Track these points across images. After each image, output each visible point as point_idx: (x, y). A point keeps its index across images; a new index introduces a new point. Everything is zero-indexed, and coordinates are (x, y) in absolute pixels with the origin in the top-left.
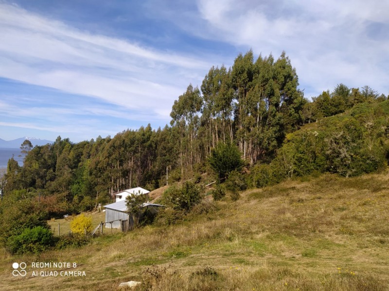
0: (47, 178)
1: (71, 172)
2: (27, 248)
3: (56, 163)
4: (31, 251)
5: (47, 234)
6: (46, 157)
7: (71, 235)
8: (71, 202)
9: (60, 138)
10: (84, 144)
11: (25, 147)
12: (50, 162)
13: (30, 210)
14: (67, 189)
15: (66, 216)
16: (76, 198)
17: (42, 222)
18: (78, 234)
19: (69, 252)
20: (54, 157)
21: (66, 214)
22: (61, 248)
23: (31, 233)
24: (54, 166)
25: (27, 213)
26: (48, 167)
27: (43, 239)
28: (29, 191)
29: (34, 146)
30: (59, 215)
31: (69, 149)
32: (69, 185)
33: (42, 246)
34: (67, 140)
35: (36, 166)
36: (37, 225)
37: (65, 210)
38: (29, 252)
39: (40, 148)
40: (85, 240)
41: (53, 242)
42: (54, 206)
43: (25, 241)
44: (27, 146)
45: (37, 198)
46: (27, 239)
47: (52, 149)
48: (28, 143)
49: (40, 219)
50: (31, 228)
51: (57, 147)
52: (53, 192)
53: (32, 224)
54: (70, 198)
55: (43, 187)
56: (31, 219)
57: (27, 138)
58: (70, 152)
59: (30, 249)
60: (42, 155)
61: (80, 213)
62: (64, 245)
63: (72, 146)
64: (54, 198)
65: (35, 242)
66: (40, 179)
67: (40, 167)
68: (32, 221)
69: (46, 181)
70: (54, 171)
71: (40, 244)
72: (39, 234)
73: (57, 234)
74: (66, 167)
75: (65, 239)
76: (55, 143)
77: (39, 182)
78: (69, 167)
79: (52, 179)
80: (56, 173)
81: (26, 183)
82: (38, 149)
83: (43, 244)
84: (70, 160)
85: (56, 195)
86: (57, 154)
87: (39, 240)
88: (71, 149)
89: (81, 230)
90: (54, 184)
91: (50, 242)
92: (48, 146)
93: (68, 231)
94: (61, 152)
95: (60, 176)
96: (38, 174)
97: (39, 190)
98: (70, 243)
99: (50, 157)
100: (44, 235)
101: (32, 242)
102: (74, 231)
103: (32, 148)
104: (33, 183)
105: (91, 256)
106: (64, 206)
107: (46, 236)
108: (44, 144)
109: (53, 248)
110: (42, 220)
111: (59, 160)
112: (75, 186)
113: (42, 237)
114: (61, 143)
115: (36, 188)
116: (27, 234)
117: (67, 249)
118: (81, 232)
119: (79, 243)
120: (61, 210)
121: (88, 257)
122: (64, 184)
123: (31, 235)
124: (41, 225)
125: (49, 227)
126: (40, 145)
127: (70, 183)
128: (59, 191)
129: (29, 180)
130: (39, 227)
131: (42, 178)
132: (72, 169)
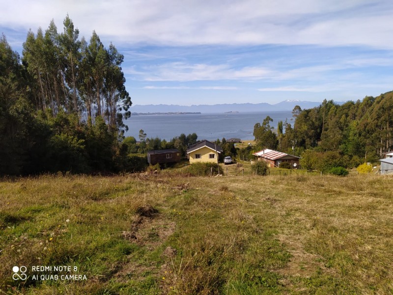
3: (322, 125)
6: (314, 120)
9: (326, 101)
10: (350, 105)
11: (295, 111)
12: (317, 123)
16: (346, 156)
20: (320, 119)
24: (320, 127)
26: (316, 129)
29: (303, 110)
31: (334, 111)
34: (331, 102)
35: (305, 128)
39: (308, 111)
44: (298, 110)
47: (319, 112)
48: (298, 108)
51: (322, 110)
58: (336, 113)
60: (310, 118)
63: (337, 107)
66: (308, 139)
67: (308, 129)
76: (321, 106)
82: (306, 113)
86: (323, 116)
88: (336, 111)
92: (315, 109)
94: (326, 114)
96: (307, 134)
99: (316, 119)
103: (301, 112)
104: (303, 143)
108: (311, 108)
114: (327, 105)
115: (305, 148)
126: (307, 108)
129: (300, 140)
131: (310, 138)
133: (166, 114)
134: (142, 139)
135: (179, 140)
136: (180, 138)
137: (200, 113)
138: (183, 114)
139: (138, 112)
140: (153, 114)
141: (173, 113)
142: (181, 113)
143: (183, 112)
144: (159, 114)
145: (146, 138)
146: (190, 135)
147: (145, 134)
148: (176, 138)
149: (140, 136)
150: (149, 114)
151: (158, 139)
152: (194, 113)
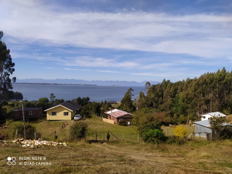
0: (159, 102)
1: (171, 100)
2: (151, 140)
3: (163, 94)
4: (154, 142)
5: (161, 134)
6: (158, 91)
7: (175, 137)
8: (173, 117)
9: (165, 80)
10: (179, 83)
11: (147, 85)
12: (160, 93)
13: (152, 119)
14: (170, 109)
15: (170, 125)
16: (175, 115)
17: (158, 127)
18: (178, 136)
19: (174, 147)
20: (162, 91)
21: (170, 124)
22: (169, 143)
23: (153, 132)
24: (162, 96)
25: (150, 121)
26: (159, 97)
27: (159, 136)
28: (150, 109)
29: (151, 85)
30: (167, 124)
31: (170, 86)
32: (171, 107)
33: (159, 140)
34: (169, 81)
35: (153, 96)
36: (156, 128)
37: (169, 122)
38: (152, 142)
39: (155, 86)
40: (183, 142)
41: (165, 139)
42: (164, 118)
43: (150, 136)
44: (148, 85)
45: (154, 113)
46: (151, 135)
47: (161, 86)
48: (148, 83)
49: (157, 125)
50: (153, 129)
51: (163, 85)
52: (162, 111)
53: (153, 127)
54: (172, 114)
55: (157, 107)
56: (153, 124)
57: (148, 81)
58: (171, 88)
59: (153, 141)
60: (156, 90)
61: (178, 124)
62: (171, 142)
63: (172, 84)
64: (163, 114)
65: (155, 137)
66: (155, 103)
67: (155, 96)
68: (153, 125)
69: (159, 104)
70: (162, 99)
71: (158, 139)
72: (157, 133)
73: (166, 135)
74: (169, 97)
75: (171, 139)
76: (162, 83)
77: (154, 104)
78: (171, 97)
79: (161, 103)
80: (164, 100)
81: (148, 104)
82: (154, 87)
83: (159, 139)
84: (171, 92)
85: (164, 113)
86: (164, 89)
87: (157, 136)
88: (171, 86)
89: (180, 135)
90: (162, 106)
91: (164, 139)
92: (159, 84)
93: (173, 134)
94: (165, 88)
95: (166, 102)
96: (154, 100)
97: (155, 109)
98: (174, 142)
99: (160, 90)
100: (159, 134)
101: (154, 137)
102: (176, 134)
103: (151, 86)
104: (152, 105)
105: (188, 152)
106: (168, 119)
107: (161, 135)
108: (156, 84)
109: (165, 143)
110: (158, 125)
111: (165, 93)
112: (174, 108)
113: (159, 135)
114: (165, 82)
115: (153, 108)
116: (151, 132)
117: (173, 145)
118: (180, 136)
119: (179, 143)
120: (168, 121)
121: (186, 152)
122: (168, 106)
123: (153, 133)
124: (158, 129)
125: (162, 130)
126: (155, 84)
127: (171, 106)
128: (165, 110)
129: (150, 103)
130: (157, 129)
131: (156, 102)
132: (172, 98)
133: (75, 85)
134: (52, 100)
135: (76, 101)
136: (77, 99)
137: (96, 85)
138: (86, 85)
139: (58, 83)
140: (67, 84)
141: (80, 85)
142: (85, 85)
143: (86, 84)
144: (71, 84)
145: (55, 99)
146: (84, 98)
147: (55, 96)
148: (75, 99)
149: (51, 97)
150: (65, 84)
151: (62, 100)
152: (93, 85)
